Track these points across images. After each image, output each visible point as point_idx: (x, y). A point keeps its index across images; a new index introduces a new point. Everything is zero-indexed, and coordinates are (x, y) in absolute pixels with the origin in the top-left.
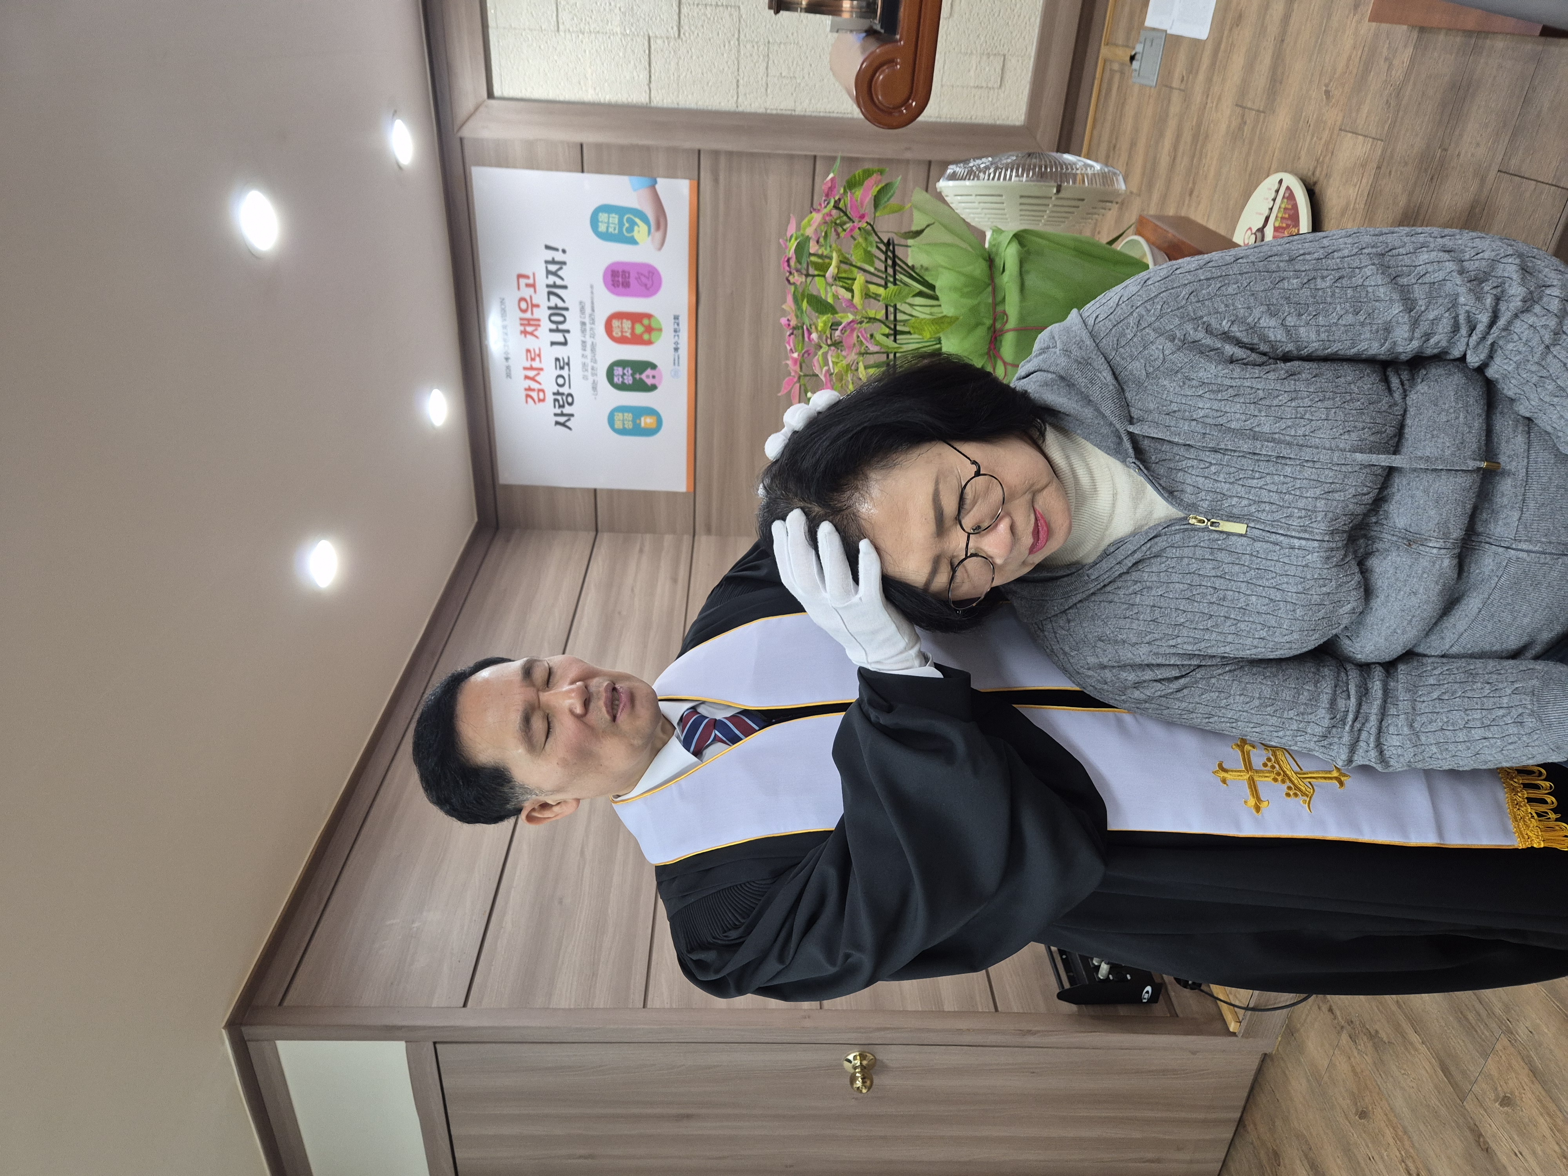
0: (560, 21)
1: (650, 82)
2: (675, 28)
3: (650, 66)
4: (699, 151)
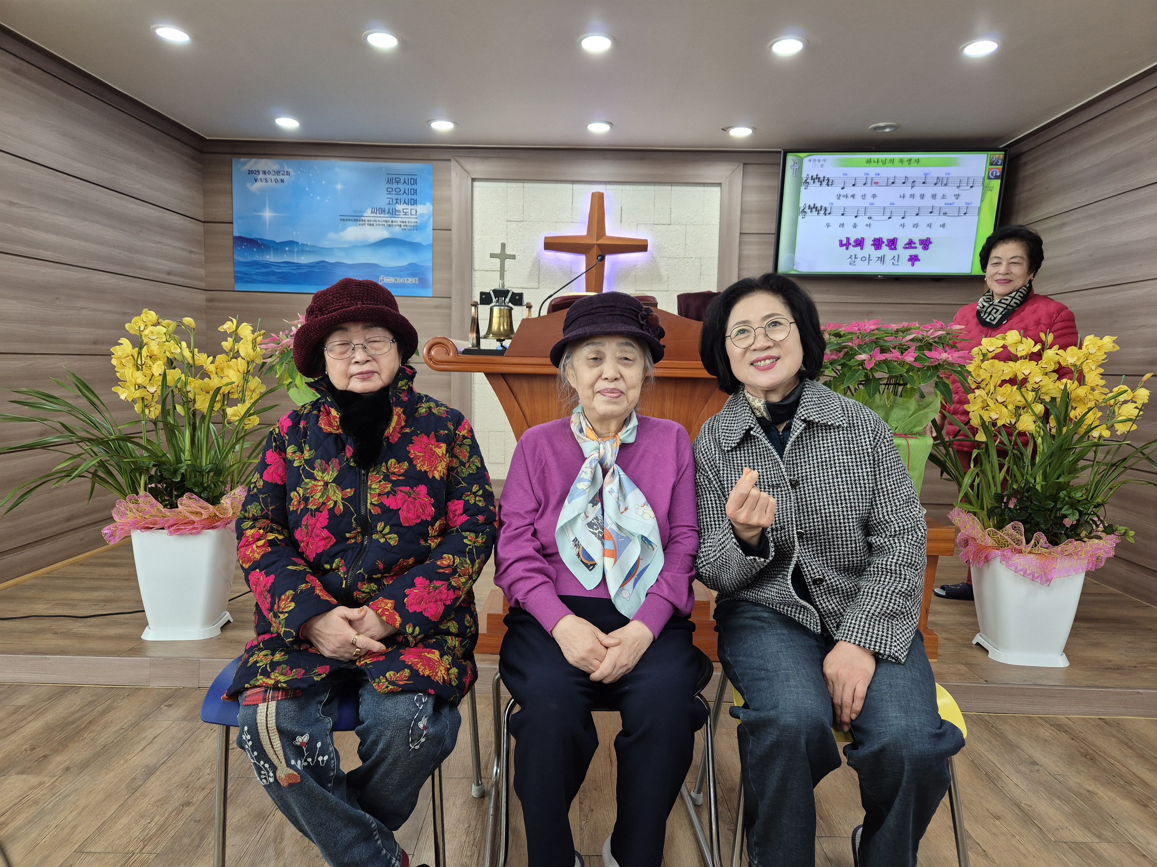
0: (512, 223)
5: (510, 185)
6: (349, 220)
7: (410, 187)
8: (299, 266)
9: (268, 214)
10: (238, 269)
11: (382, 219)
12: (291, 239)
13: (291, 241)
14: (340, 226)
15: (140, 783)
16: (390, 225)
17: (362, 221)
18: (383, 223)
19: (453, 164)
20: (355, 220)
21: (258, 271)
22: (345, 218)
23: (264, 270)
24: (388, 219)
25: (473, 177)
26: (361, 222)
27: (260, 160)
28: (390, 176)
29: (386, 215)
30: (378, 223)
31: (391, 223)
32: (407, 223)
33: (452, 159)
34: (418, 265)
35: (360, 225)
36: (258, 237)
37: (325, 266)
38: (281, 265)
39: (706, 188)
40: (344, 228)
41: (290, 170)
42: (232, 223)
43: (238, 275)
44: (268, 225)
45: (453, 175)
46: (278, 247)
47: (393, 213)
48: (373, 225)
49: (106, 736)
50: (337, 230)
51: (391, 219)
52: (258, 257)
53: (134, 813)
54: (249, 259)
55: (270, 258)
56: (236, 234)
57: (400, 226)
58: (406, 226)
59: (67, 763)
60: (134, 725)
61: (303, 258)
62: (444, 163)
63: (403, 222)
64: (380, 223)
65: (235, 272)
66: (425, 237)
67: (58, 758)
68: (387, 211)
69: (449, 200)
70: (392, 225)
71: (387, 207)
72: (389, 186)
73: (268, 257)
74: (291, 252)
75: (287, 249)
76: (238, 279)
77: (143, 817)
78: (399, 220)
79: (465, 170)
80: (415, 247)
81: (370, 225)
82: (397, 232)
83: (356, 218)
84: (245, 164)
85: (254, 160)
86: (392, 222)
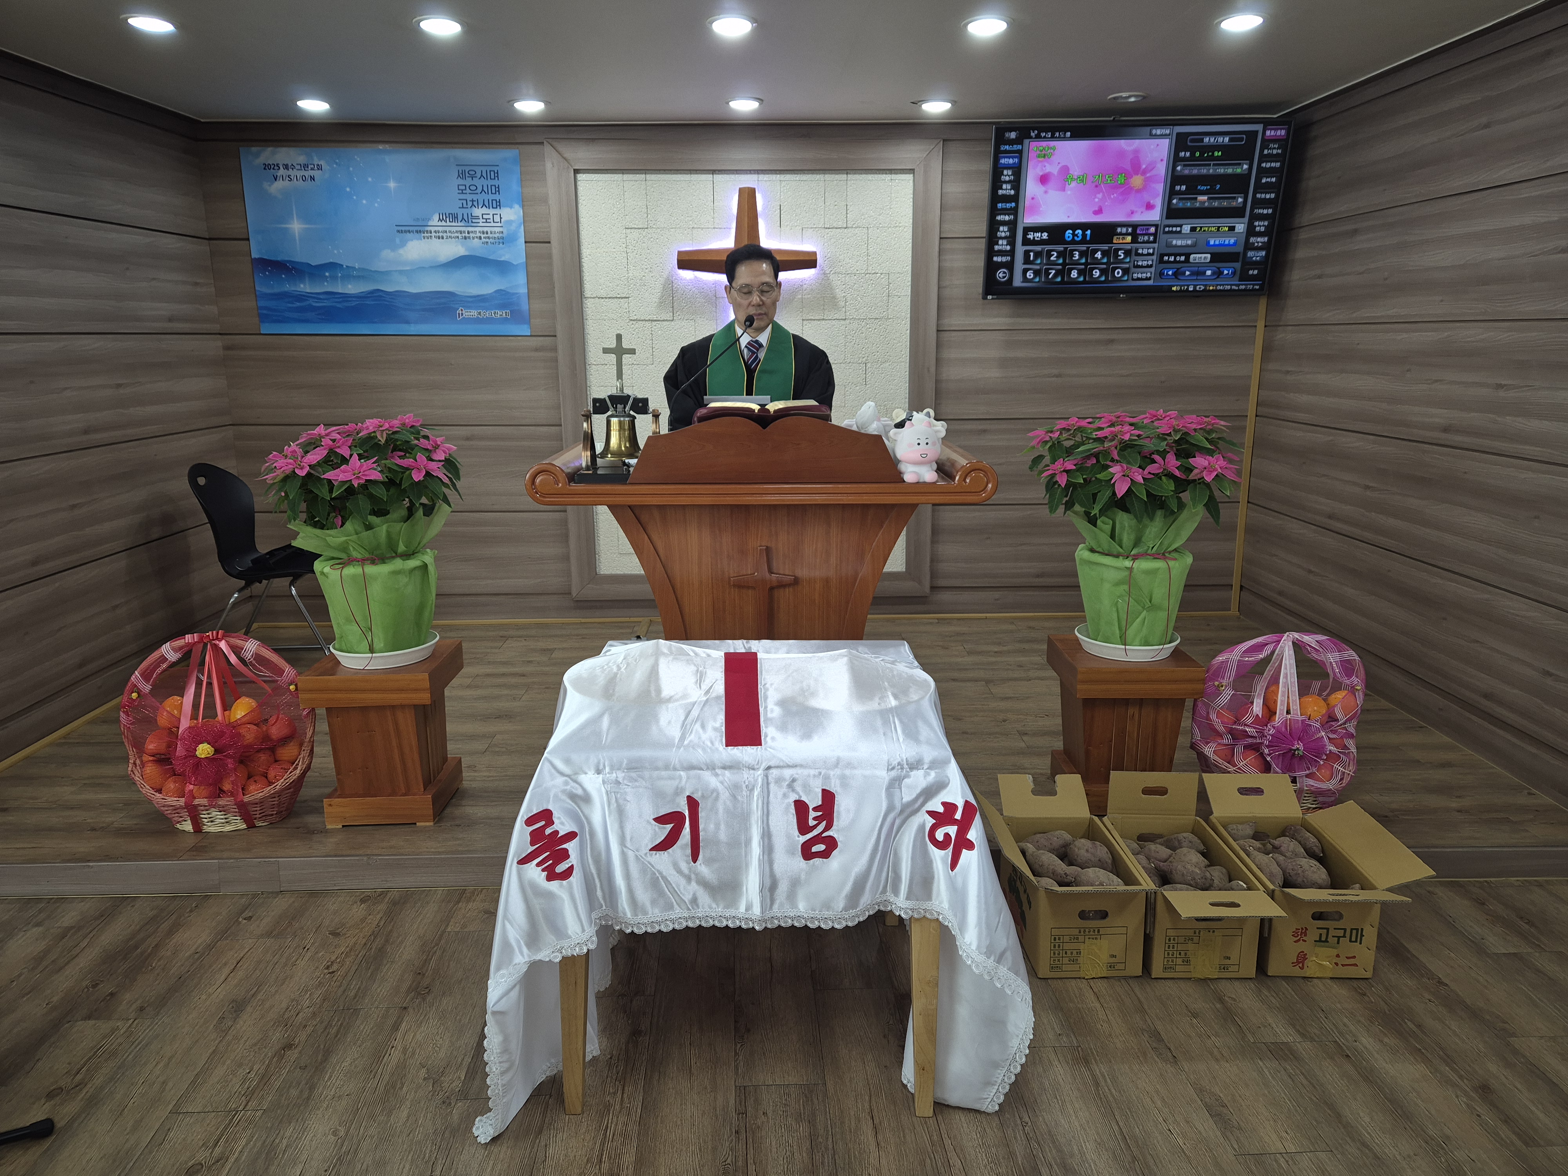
0: (632, 231)
1: (599, 298)
2: (635, 318)
3: (609, 298)
4: (555, 336)
5: (626, 177)
6: (409, 232)
7: (490, 182)
8: (345, 297)
9: (296, 226)
10: (262, 303)
11: (454, 229)
12: (331, 261)
13: (331, 263)
14: (398, 241)
15: (230, 1023)
16: (465, 238)
17: (427, 232)
18: (456, 235)
19: (547, 149)
20: (417, 232)
21: (290, 305)
22: (403, 228)
23: (298, 304)
24: (462, 229)
25: (575, 168)
26: (426, 235)
27: (279, 149)
28: (460, 168)
29: (460, 224)
30: (449, 234)
31: (467, 235)
32: (489, 235)
33: (545, 142)
34: (508, 293)
35: (424, 238)
36: (287, 259)
37: (381, 296)
38: (321, 297)
39: (894, 176)
40: (403, 244)
41: (322, 163)
42: (248, 239)
43: (265, 312)
44: (298, 242)
45: (549, 165)
46: (316, 272)
47: (470, 220)
48: (443, 238)
49: (179, 964)
50: (394, 247)
51: (466, 229)
52: (288, 287)
53: (229, 1062)
54: (276, 290)
55: (305, 287)
56: (255, 255)
57: (480, 238)
58: (489, 238)
59: (139, 1002)
60: (210, 947)
61: (350, 286)
62: (535, 148)
63: (483, 233)
64: (453, 235)
65: (259, 308)
66: (517, 253)
67: (128, 996)
68: (460, 218)
69: (545, 200)
70: (469, 238)
71: (460, 212)
72: (461, 181)
73: (302, 286)
74: (334, 278)
75: (327, 274)
76: (264, 318)
77: (240, 1065)
78: (478, 229)
79: (565, 159)
80: (503, 267)
81: (439, 238)
82: (476, 246)
83: (419, 229)
84: (257, 155)
85: (270, 149)
86: (468, 233)
